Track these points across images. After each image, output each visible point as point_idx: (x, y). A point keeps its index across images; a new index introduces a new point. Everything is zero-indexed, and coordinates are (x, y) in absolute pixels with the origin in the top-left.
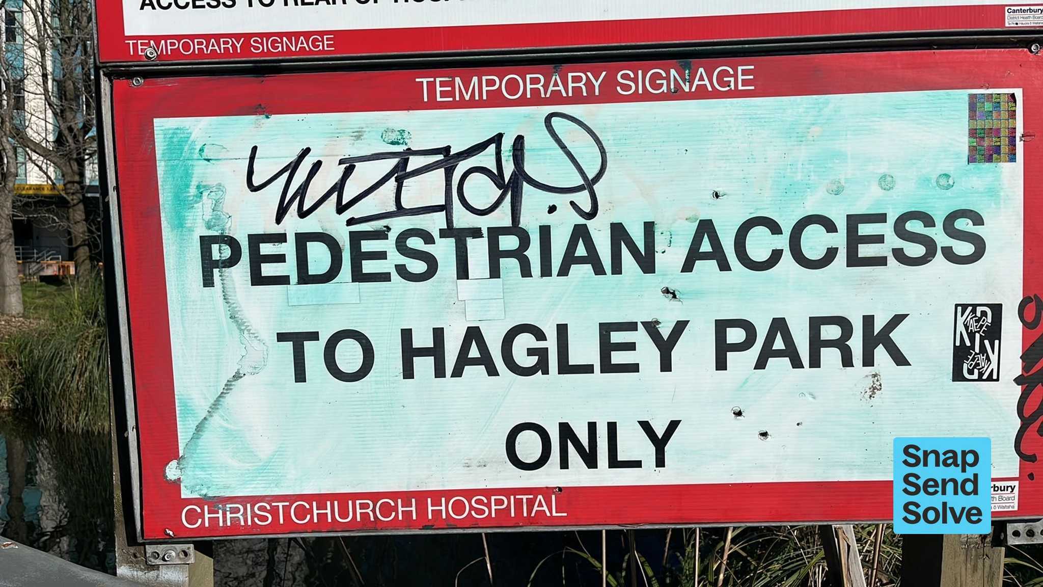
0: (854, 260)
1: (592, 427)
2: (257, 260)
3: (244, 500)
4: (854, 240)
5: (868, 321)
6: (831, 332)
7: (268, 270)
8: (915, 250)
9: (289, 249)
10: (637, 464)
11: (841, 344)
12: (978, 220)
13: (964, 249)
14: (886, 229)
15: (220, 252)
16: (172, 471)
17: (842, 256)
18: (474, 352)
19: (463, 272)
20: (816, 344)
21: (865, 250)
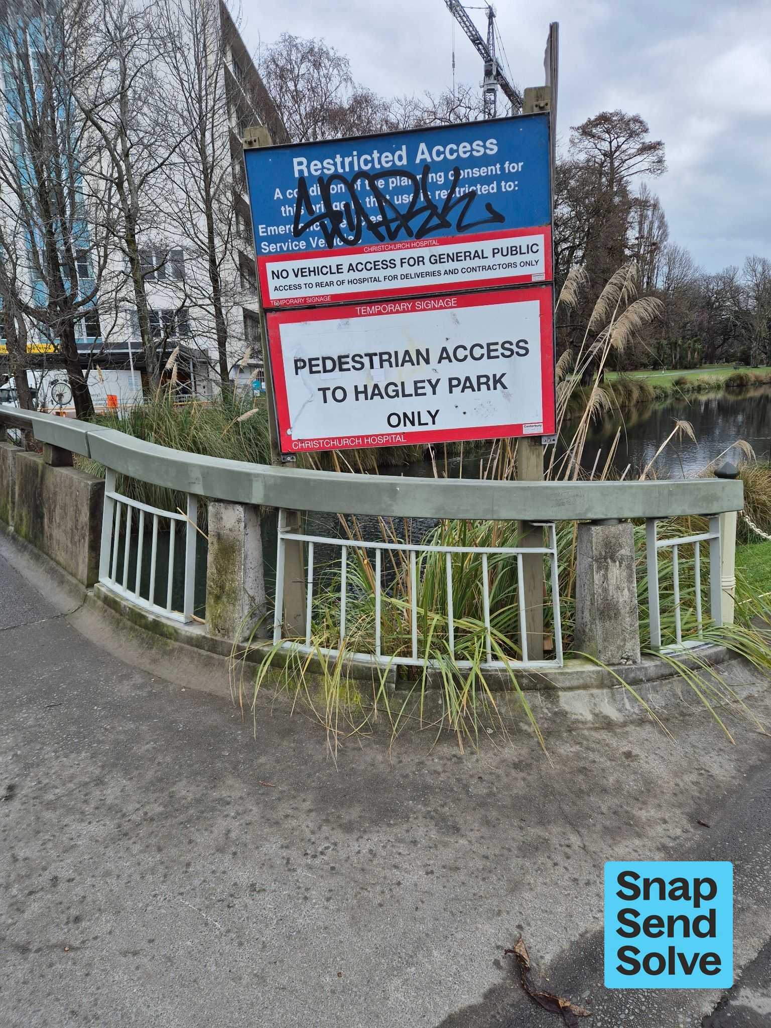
0: (489, 357)
1: (413, 413)
2: (311, 366)
3: (310, 440)
4: (489, 351)
5: (494, 376)
6: (483, 380)
7: (314, 369)
8: (508, 353)
9: (320, 362)
10: (427, 424)
11: (487, 383)
12: (526, 342)
13: (522, 352)
14: (499, 347)
15: (300, 364)
16: (289, 432)
17: (486, 356)
18: (376, 392)
19: (372, 367)
20: (479, 384)
21: (492, 354)
